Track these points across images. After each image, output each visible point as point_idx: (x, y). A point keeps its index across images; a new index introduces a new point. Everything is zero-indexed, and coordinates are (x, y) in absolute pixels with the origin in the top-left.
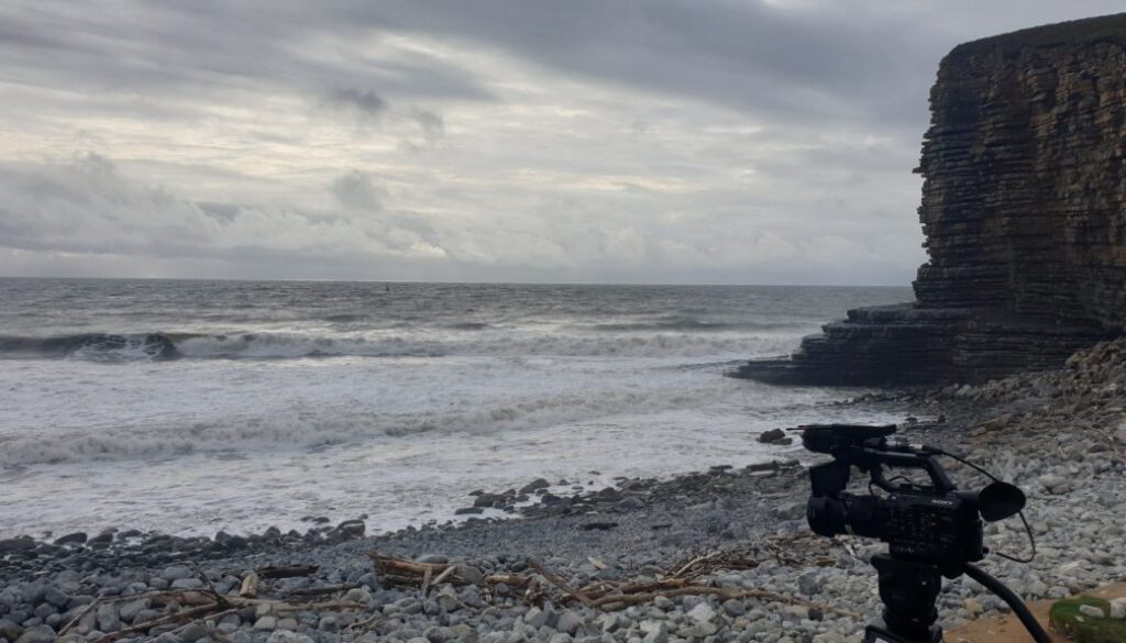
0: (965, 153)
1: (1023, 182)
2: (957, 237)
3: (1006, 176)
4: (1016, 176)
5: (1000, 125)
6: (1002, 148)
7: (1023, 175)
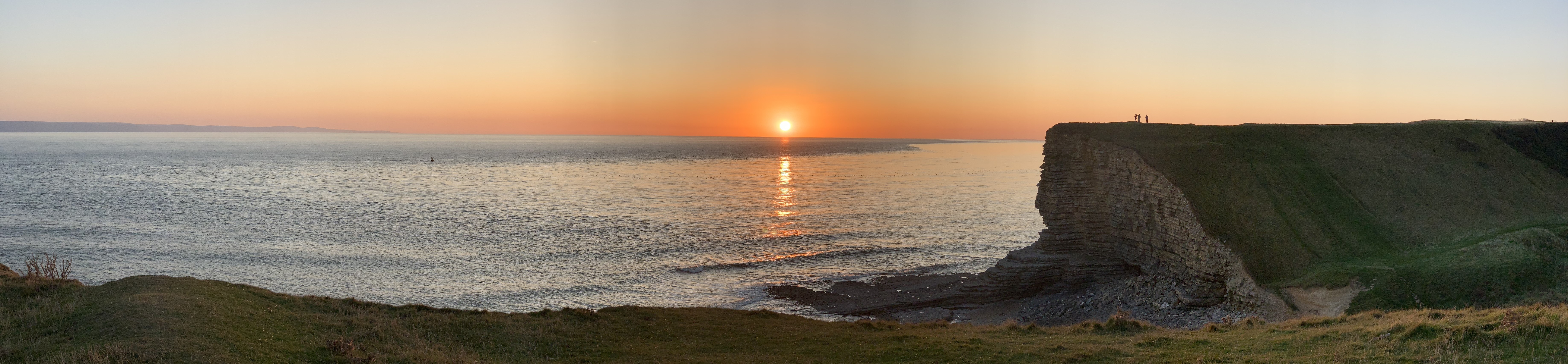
0: (1065, 181)
1: (1091, 198)
2: (1062, 221)
3: (1085, 195)
4: (1089, 195)
5: (1082, 171)
6: (1083, 182)
7: (1091, 195)
